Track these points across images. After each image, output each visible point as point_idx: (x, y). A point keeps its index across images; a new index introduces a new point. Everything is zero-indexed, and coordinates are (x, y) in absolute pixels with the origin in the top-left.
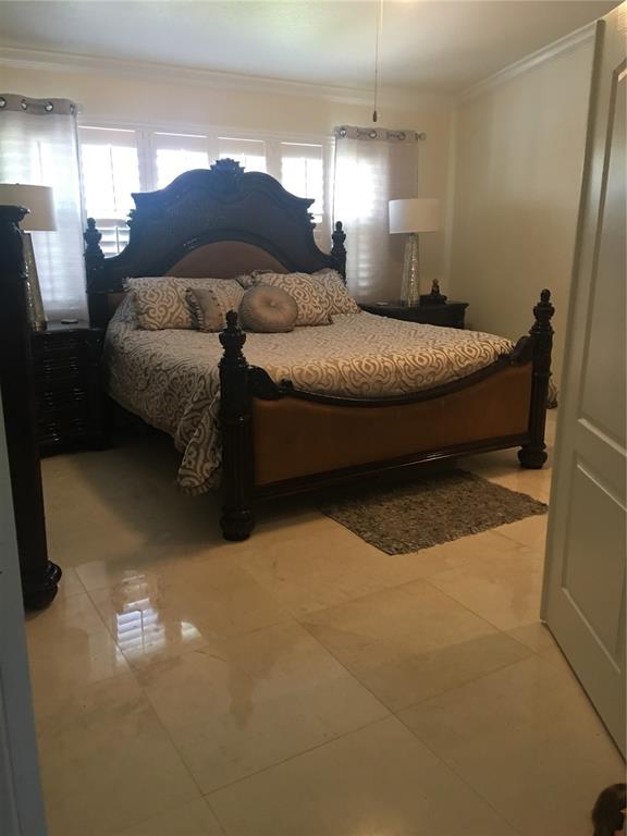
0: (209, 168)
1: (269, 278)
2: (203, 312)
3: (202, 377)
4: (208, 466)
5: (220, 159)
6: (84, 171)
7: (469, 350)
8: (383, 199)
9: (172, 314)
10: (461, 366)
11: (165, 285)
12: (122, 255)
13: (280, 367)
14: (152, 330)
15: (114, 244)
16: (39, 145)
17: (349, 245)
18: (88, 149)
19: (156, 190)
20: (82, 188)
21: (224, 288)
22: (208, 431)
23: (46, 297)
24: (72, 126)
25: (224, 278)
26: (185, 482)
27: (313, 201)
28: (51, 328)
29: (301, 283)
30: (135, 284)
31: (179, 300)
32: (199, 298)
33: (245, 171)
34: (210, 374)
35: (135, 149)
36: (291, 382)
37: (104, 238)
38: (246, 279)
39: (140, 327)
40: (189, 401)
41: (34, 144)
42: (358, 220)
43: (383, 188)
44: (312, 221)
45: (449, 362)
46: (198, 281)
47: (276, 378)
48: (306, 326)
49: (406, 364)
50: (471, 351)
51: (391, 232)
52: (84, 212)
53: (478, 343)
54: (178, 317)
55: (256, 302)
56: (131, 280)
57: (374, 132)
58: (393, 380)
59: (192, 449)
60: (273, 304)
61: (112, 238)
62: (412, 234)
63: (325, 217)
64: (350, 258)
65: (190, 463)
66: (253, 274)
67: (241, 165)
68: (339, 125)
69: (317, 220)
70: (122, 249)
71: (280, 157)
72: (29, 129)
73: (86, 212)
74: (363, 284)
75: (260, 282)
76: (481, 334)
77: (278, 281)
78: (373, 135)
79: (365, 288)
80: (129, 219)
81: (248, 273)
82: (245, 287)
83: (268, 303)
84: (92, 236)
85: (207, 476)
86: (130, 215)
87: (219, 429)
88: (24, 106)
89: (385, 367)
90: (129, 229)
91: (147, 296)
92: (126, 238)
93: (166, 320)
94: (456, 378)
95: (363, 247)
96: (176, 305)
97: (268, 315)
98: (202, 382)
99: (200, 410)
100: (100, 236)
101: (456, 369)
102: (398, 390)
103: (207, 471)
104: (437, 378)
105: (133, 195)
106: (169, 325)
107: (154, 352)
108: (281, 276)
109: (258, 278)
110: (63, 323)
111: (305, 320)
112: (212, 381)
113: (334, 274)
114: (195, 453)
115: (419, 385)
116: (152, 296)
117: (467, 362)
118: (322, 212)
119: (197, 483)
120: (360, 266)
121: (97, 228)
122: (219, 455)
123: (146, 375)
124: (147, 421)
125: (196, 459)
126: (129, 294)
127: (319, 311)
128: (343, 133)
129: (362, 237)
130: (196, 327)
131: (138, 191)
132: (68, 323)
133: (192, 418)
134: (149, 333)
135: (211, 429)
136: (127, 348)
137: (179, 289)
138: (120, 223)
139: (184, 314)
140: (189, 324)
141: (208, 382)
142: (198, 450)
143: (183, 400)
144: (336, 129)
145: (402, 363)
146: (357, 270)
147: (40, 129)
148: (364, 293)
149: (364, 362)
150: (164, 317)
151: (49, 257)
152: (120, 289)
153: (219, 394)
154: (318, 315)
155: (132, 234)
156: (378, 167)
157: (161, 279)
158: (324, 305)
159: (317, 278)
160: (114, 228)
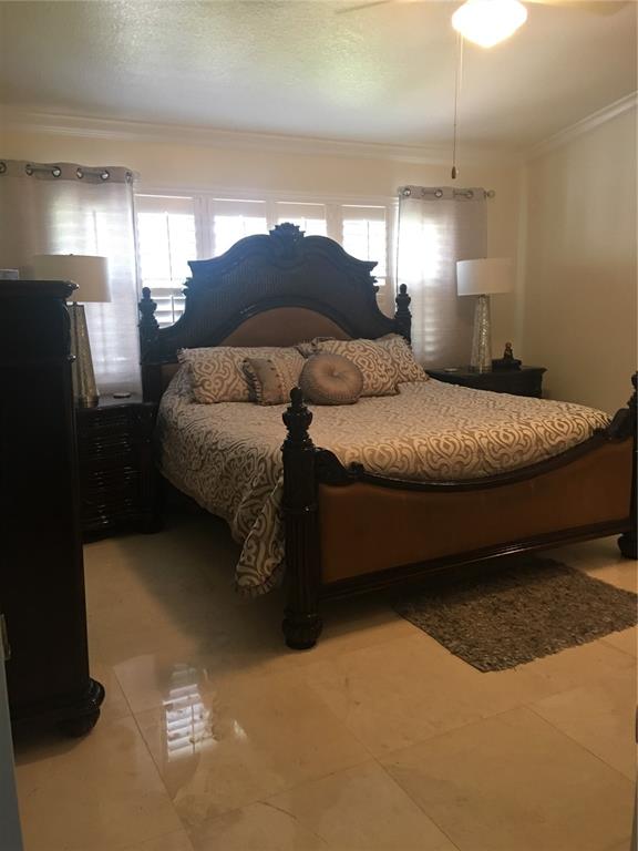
0: (268, 233)
1: (331, 346)
2: (261, 383)
3: (263, 460)
4: (269, 562)
5: (279, 224)
6: (140, 240)
7: (560, 425)
8: (450, 260)
9: (229, 386)
10: (552, 443)
11: (222, 355)
12: (178, 324)
13: (349, 448)
14: (208, 403)
15: (169, 314)
16: (94, 215)
17: (414, 308)
18: (145, 218)
19: (213, 257)
20: (137, 258)
21: (283, 357)
22: (270, 522)
23: (98, 370)
24: (128, 193)
25: (283, 346)
26: (244, 581)
27: (375, 264)
28: (103, 403)
29: (365, 350)
30: (190, 355)
31: (236, 371)
32: (257, 368)
33: (306, 235)
34: (271, 457)
35: (193, 217)
36: (362, 466)
37: (160, 308)
38: (306, 347)
39: (194, 401)
40: (248, 485)
41: (89, 214)
42: (423, 282)
43: (450, 249)
44: (375, 284)
45: (539, 440)
46: (255, 350)
47: (345, 460)
48: (371, 396)
49: (489, 442)
50: (562, 426)
51: (459, 294)
52: (139, 282)
53: (569, 417)
54: (234, 389)
55: (318, 372)
56: (185, 351)
57: (440, 191)
58: (475, 460)
59: (252, 542)
60: (336, 374)
61: (167, 307)
62: (483, 296)
63: (389, 279)
64: (415, 322)
65: (249, 559)
66: (314, 341)
67: (300, 230)
68: (403, 184)
69: (380, 283)
70: (177, 318)
71: (341, 220)
72: (83, 199)
73: (141, 282)
74: (429, 349)
75: (321, 350)
76: (571, 405)
77: (340, 350)
78: (439, 194)
79: (431, 353)
80: (185, 287)
81: (308, 341)
82: (305, 355)
83: (330, 373)
84: (147, 306)
85: (269, 573)
86: (186, 284)
87: (281, 519)
88: (80, 175)
89: (467, 446)
90: (184, 297)
91: (203, 368)
92: (182, 307)
93: (222, 393)
94: (546, 457)
95: (429, 310)
96: (232, 376)
97: (331, 386)
98: (263, 465)
99: (260, 497)
100: (156, 305)
101: (546, 446)
102: (481, 472)
103: (268, 568)
104: (526, 457)
105: (190, 263)
106: (225, 398)
107: (209, 428)
108: (345, 343)
109: (319, 345)
110: (115, 397)
111: (369, 391)
112: (273, 465)
113: (399, 340)
114: (255, 547)
115: (505, 466)
116: (207, 367)
117: (559, 439)
118: (385, 275)
119: (257, 583)
120: (426, 329)
121: (152, 298)
122: (282, 550)
123: (201, 454)
124: (201, 504)
125: (256, 554)
126: (184, 367)
127: (384, 380)
128: (407, 193)
129: (429, 300)
130: (253, 400)
131: (194, 259)
132: (120, 397)
133: (251, 506)
134: (204, 407)
135: (273, 519)
136: (181, 424)
137: (236, 360)
138: (176, 292)
139: (242, 386)
140: (246, 397)
141: (269, 464)
142: (258, 544)
143: (240, 484)
144: (400, 190)
145: (484, 441)
146: (423, 334)
147: (95, 198)
148: (430, 359)
149: (443, 440)
150: (220, 390)
151: (103, 328)
152: (174, 360)
153: (281, 479)
154: (384, 384)
155: (188, 303)
156: (444, 226)
157: (216, 349)
158: (390, 373)
159: (381, 344)
160: (169, 298)
